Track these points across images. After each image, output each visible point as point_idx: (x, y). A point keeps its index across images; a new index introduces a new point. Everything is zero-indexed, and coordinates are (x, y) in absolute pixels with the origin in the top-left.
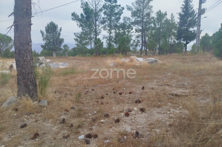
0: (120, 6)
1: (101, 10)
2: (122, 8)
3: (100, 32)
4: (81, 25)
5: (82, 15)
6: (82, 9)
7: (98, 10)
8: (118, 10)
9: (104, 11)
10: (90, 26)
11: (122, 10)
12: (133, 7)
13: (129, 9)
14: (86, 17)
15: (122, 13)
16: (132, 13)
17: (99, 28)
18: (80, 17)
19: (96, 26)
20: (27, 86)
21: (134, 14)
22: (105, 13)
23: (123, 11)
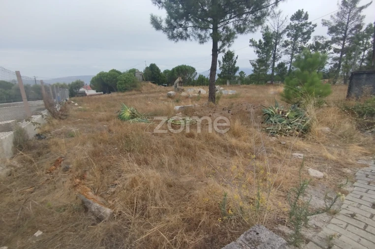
0: (310, 23)
1: (284, 32)
2: (313, 25)
3: (280, 57)
4: (258, 52)
5: (260, 41)
6: (262, 33)
7: (280, 32)
8: (308, 28)
9: (287, 32)
10: (268, 52)
11: (313, 28)
12: (332, 21)
13: (325, 24)
14: (264, 43)
15: (313, 31)
16: (329, 29)
17: (279, 53)
18: (258, 43)
19: (275, 51)
20: (212, 98)
21: (332, 30)
22: (288, 35)
23: (315, 29)
